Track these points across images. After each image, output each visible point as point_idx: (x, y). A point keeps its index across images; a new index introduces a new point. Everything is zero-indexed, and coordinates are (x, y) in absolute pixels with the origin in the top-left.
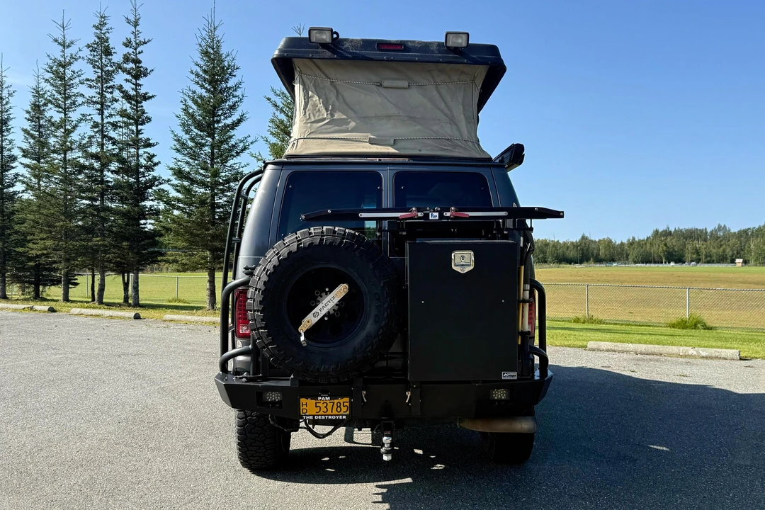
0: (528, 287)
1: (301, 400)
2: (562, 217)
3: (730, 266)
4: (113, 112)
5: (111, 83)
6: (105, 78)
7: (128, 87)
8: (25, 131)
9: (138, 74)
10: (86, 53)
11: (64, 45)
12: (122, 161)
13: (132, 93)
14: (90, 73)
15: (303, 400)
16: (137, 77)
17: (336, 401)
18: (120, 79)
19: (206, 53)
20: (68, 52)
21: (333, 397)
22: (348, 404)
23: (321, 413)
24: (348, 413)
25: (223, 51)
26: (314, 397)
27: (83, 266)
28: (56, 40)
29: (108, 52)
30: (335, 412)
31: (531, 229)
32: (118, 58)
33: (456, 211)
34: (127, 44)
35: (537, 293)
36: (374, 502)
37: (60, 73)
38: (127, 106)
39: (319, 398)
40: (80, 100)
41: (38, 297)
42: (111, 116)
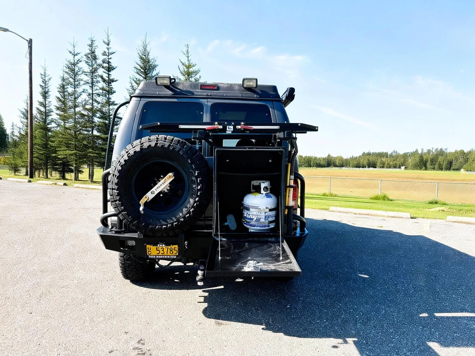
0: (293, 177)
1: (147, 246)
2: (317, 130)
3: (398, 169)
4: (98, 88)
5: (97, 74)
6: (93, 71)
7: (105, 76)
8: (58, 98)
9: (110, 69)
10: (85, 58)
11: (75, 55)
12: (102, 112)
13: (107, 79)
14: (87, 68)
15: (148, 246)
16: (109, 71)
17: (169, 247)
18: (101, 71)
19: (141, 58)
20: (77, 58)
21: (167, 244)
22: (177, 249)
23: (160, 254)
24: (177, 254)
25: (151, 57)
26: (155, 244)
27: (84, 163)
28: (71, 53)
29: (95, 58)
30: (169, 254)
31: (296, 138)
32: (99, 61)
33: (245, 125)
34: (104, 54)
35: (299, 181)
36: (199, 302)
37: (72, 68)
38: (104, 85)
39: (159, 245)
40: (82, 83)
41: (64, 178)
42: (97, 90)
